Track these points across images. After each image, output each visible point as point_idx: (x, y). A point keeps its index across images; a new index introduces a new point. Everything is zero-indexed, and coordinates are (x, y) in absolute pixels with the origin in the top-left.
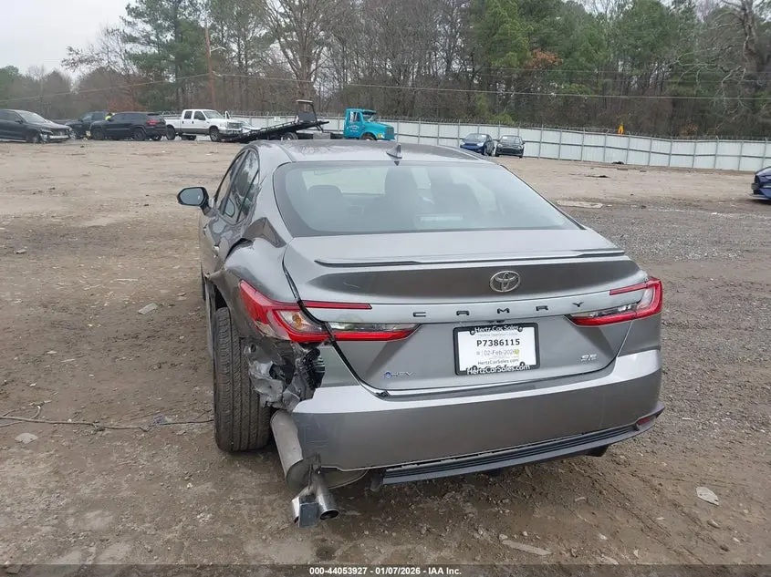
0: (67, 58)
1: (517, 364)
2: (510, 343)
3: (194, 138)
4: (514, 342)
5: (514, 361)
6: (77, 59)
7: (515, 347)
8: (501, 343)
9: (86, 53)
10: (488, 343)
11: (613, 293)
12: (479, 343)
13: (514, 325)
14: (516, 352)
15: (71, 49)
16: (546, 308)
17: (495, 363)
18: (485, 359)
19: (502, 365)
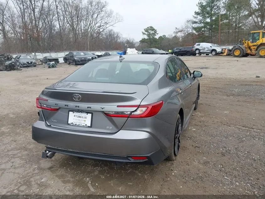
0: (175, 31)
1: (84, 125)
2: (83, 117)
3: (208, 55)
4: (85, 118)
5: (84, 124)
6: (178, 31)
7: (85, 119)
8: (81, 117)
9: (181, 29)
10: (77, 116)
11: (118, 106)
12: (75, 116)
13: (85, 112)
14: (85, 121)
15: (176, 28)
16: (91, 108)
17: (78, 123)
18: (76, 121)
19: (80, 124)
